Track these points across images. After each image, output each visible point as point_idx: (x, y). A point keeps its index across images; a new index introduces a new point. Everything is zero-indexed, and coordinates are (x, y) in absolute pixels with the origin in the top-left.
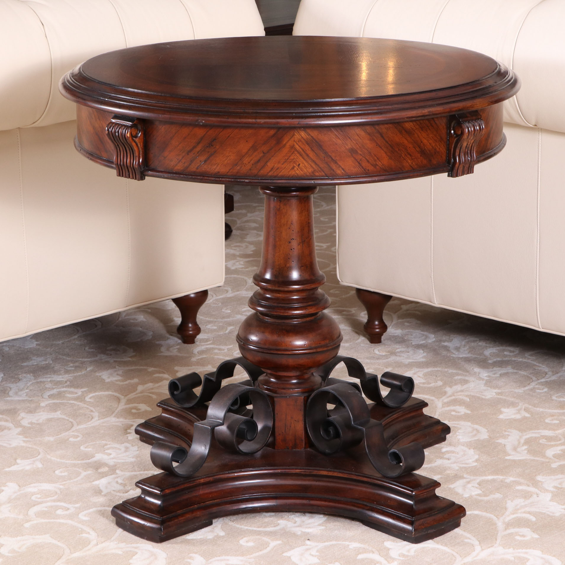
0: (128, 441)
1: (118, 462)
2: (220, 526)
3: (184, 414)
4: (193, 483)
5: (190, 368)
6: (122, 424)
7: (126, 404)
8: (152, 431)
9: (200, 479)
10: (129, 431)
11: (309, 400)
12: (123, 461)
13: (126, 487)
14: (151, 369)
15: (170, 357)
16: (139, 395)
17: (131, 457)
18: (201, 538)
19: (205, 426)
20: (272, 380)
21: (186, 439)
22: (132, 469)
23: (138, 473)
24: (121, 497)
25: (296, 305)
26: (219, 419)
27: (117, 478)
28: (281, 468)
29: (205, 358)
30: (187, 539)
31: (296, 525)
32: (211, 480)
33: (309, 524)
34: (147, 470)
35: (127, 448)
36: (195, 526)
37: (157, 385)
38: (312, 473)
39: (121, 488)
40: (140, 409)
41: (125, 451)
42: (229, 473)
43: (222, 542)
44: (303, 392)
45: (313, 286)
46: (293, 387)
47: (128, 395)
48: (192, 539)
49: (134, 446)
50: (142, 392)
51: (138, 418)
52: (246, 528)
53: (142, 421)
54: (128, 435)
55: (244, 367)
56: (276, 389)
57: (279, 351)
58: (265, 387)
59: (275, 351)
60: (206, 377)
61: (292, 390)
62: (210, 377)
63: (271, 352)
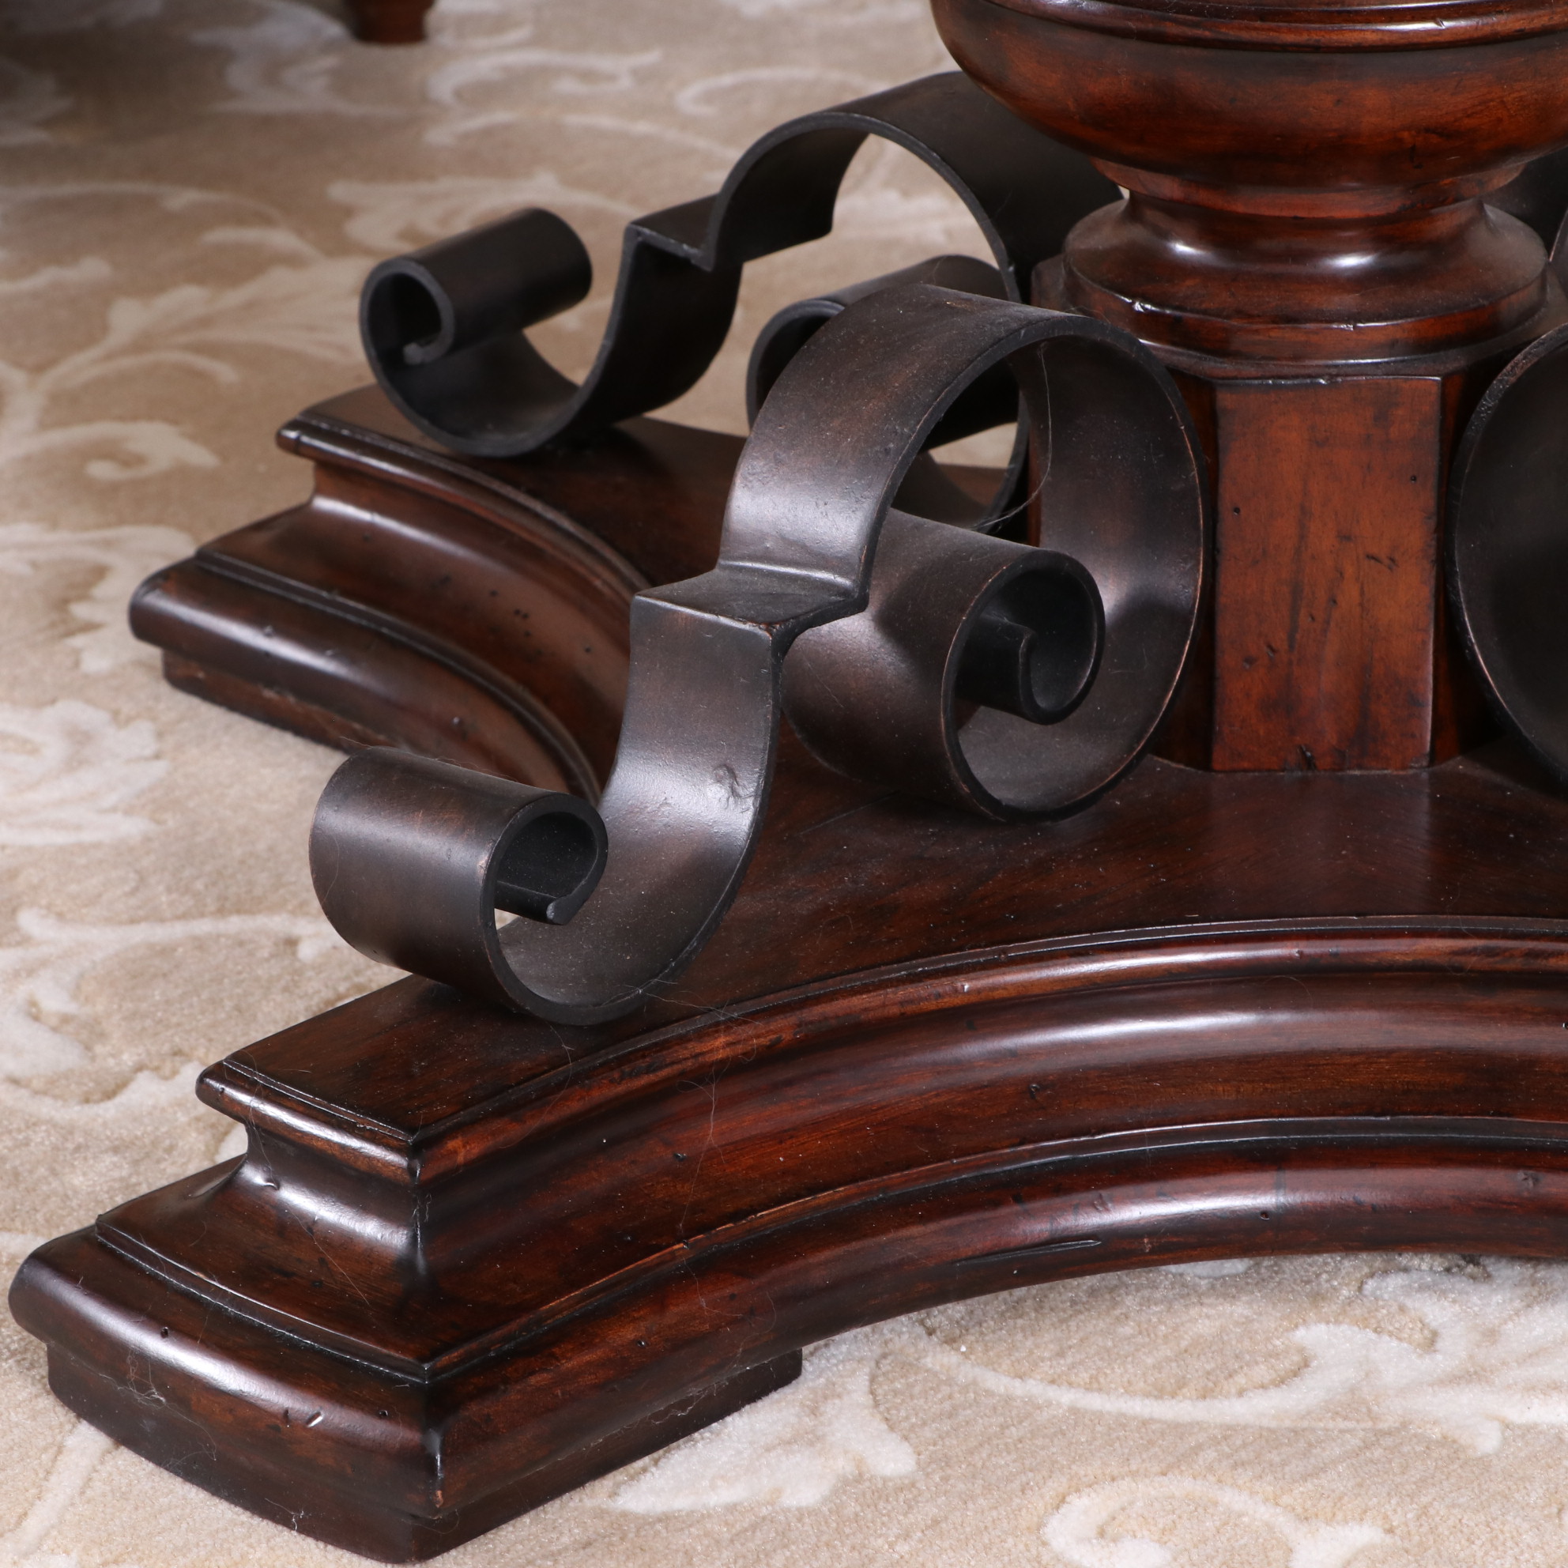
0: (81, 687)
1: (29, 849)
2: (859, 1385)
3: (481, 506)
4: (649, 1070)
5: (424, 187)
6: (34, 565)
7: (43, 425)
8: (256, 618)
9: (701, 1035)
10: (81, 611)
11: (1488, 403)
12: (61, 838)
13: (99, 1049)
14: (181, 199)
15: (292, 119)
16: (127, 363)
17: (114, 809)
18: (732, 1508)
19: (723, 620)
20: (1182, 248)
21: (509, 681)
22: (133, 901)
23: (177, 931)
24: (69, 1131)
26: (823, 560)
27: (31, 972)
28: (1306, 923)
29: (507, 127)
30: (625, 1515)
31: (1442, 1362)
32: (787, 1036)
33: (1536, 1354)
34: (238, 911)
35: (80, 738)
36: (682, 1405)
37: (234, 297)
38: (1541, 964)
39: (63, 1055)
40: (139, 460)
41: (74, 763)
42: (914, 979)
43: (906, 1536)
44: (1425, 346)
46: (1348, 301)
47: (52, 363)
48: (665, 1519)
49: (129, 720)
50: (141, 344)
51: (137, 521)
52: (1066, 1397)
53: (179, 547)
54: (78, 641)
55: (943, 159)
56: (1220, 320)
57: (1286, 24)
58: (1143, 307)
59: (1258, 24)
60: (640, 239)
61: (1351, 327)
62: (672, 241)
63: (1223, 30)
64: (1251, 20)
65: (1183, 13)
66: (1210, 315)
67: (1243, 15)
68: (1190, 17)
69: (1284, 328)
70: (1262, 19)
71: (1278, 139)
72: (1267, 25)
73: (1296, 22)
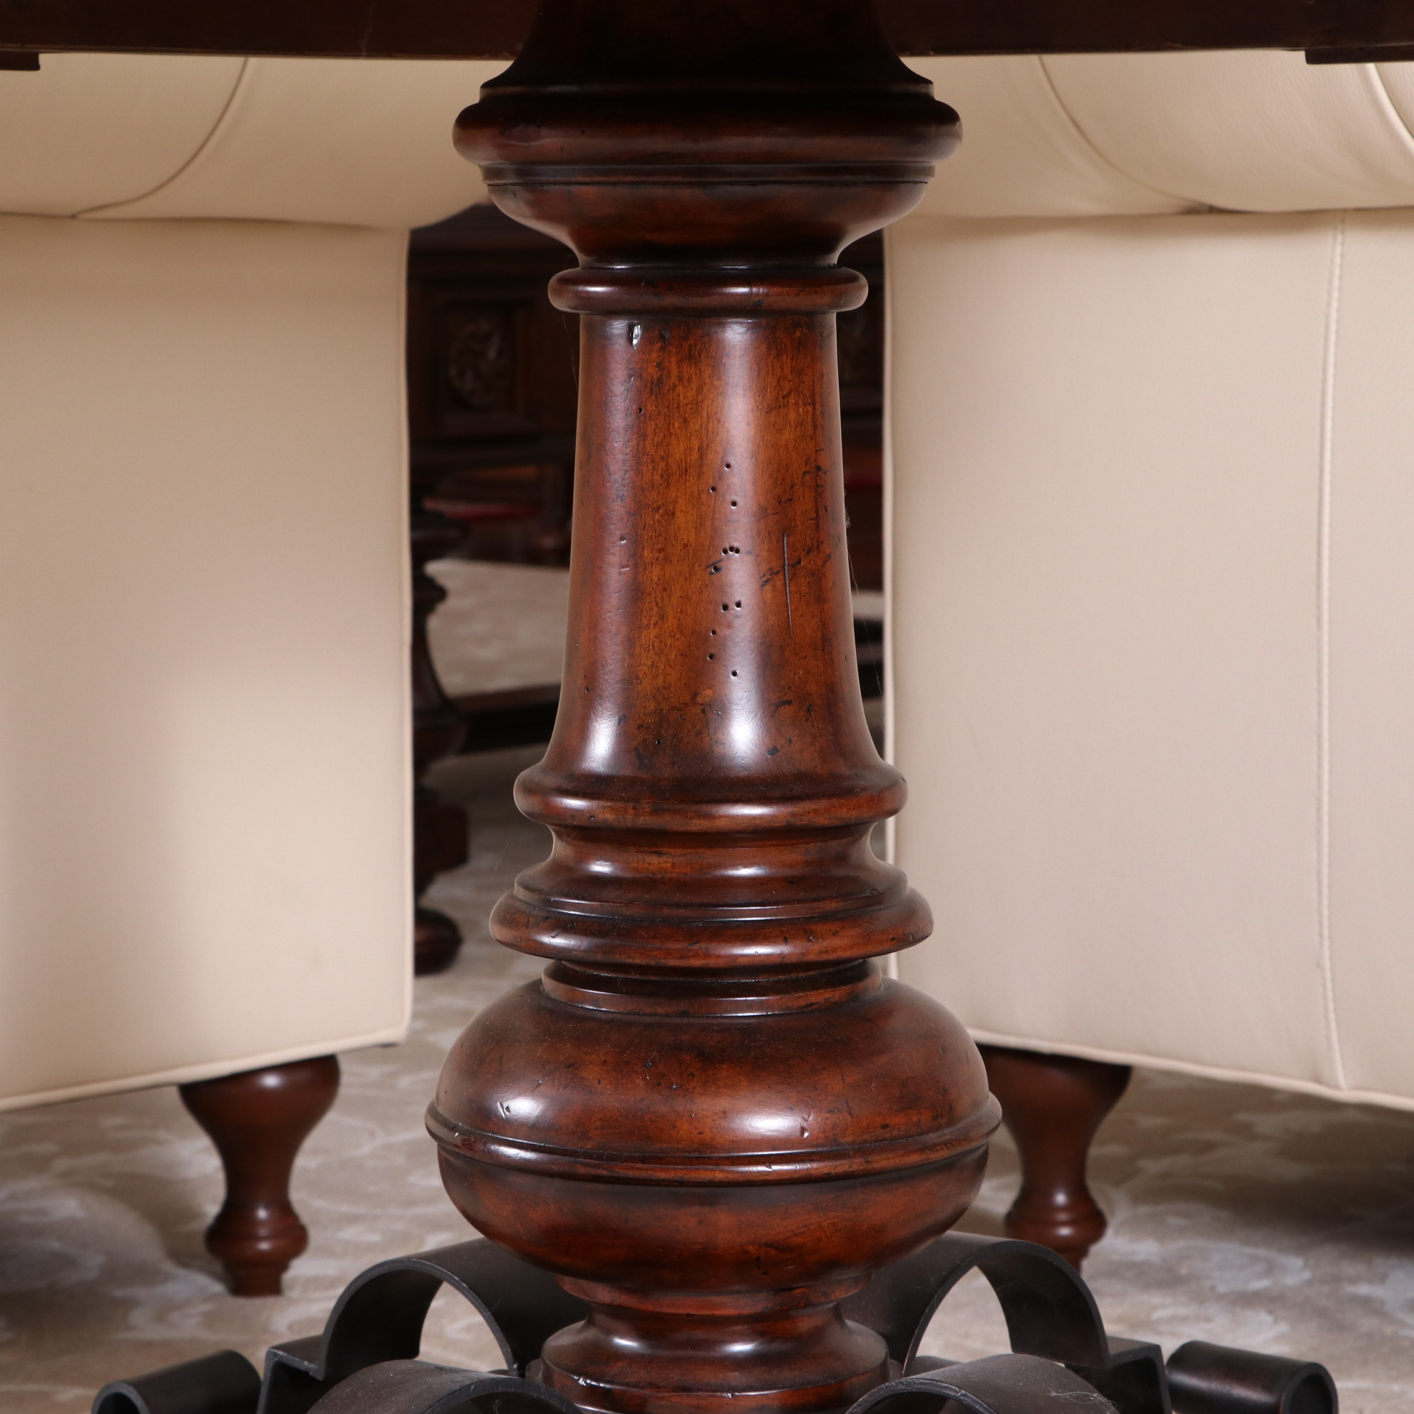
20: (621, 1341)
25: (752, 915)
45: (844, 812)
46: (735, 1377)
55: (470, 1288)
56: (636, 1390)
57: (660, 1166)
58: (585, 1382)
59: (640, 1165)
60: (276, 1359)
61: (730, 1395)
62: (297, 1359)
63: (616, 1170)
64: (635, 1163)
65: (589, 1158)
66: (630, 1386)
67: (631, 1159)
68: (593, 1161)
69: (681, 1396)
70: (643, 1162)
71: (660, 1250)
72: (645, 1166)
73: (666, 1164)
